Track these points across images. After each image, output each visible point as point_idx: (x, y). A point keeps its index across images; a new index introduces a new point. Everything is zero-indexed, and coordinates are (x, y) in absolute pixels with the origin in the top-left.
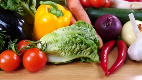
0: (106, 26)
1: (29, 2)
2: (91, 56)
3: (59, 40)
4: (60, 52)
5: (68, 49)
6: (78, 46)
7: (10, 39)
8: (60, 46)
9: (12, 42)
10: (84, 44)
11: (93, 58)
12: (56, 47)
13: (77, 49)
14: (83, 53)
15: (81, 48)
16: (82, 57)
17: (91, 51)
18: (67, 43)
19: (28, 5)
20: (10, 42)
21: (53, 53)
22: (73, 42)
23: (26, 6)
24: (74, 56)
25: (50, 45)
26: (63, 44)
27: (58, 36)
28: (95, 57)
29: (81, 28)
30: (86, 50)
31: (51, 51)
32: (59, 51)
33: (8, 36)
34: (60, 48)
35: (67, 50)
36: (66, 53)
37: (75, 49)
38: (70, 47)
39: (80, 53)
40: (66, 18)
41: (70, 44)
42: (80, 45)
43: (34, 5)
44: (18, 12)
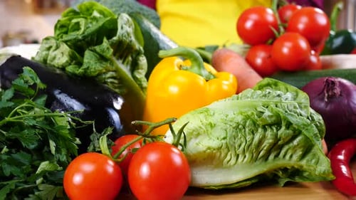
0: (328, 99)
1: (130, 63)
2: (308, 161)
3: (218, 124)
4: (223, 155)
5: (244, 144)
6: (269, 133)
7: (94, 129)
8: (222, 137)
9: (99, 135)
10: (283, 128)
11: (312, 168)
12: (211, 141)
13: (266, 141)
14: (284, 156)
15: (277, 139)
16: (280, 169)
17: (304, 146)
18: (240, 126)
19: (129, 67)
20: (94, 135)
21: (204, 159)
22: (254, 123)
23: (125, 69)
24: (260, 164)
25: (193, 140)
26: (228, 130)
27: (214, 114)
28: (317, 163)
29: (269, 93)
30: (291, 145)
31: (200, 153)
32: (219, 148)
33: (90, 122)
34: (223, 141)
35: (240, 146)
36: (238, 156)
37: (260, 142)
38: (249, 138)
39: (277, 156)
40: (225, 82)
41: (247, 130)
42: (275, 131)
43: (142, 69)
44: (106, 83)
